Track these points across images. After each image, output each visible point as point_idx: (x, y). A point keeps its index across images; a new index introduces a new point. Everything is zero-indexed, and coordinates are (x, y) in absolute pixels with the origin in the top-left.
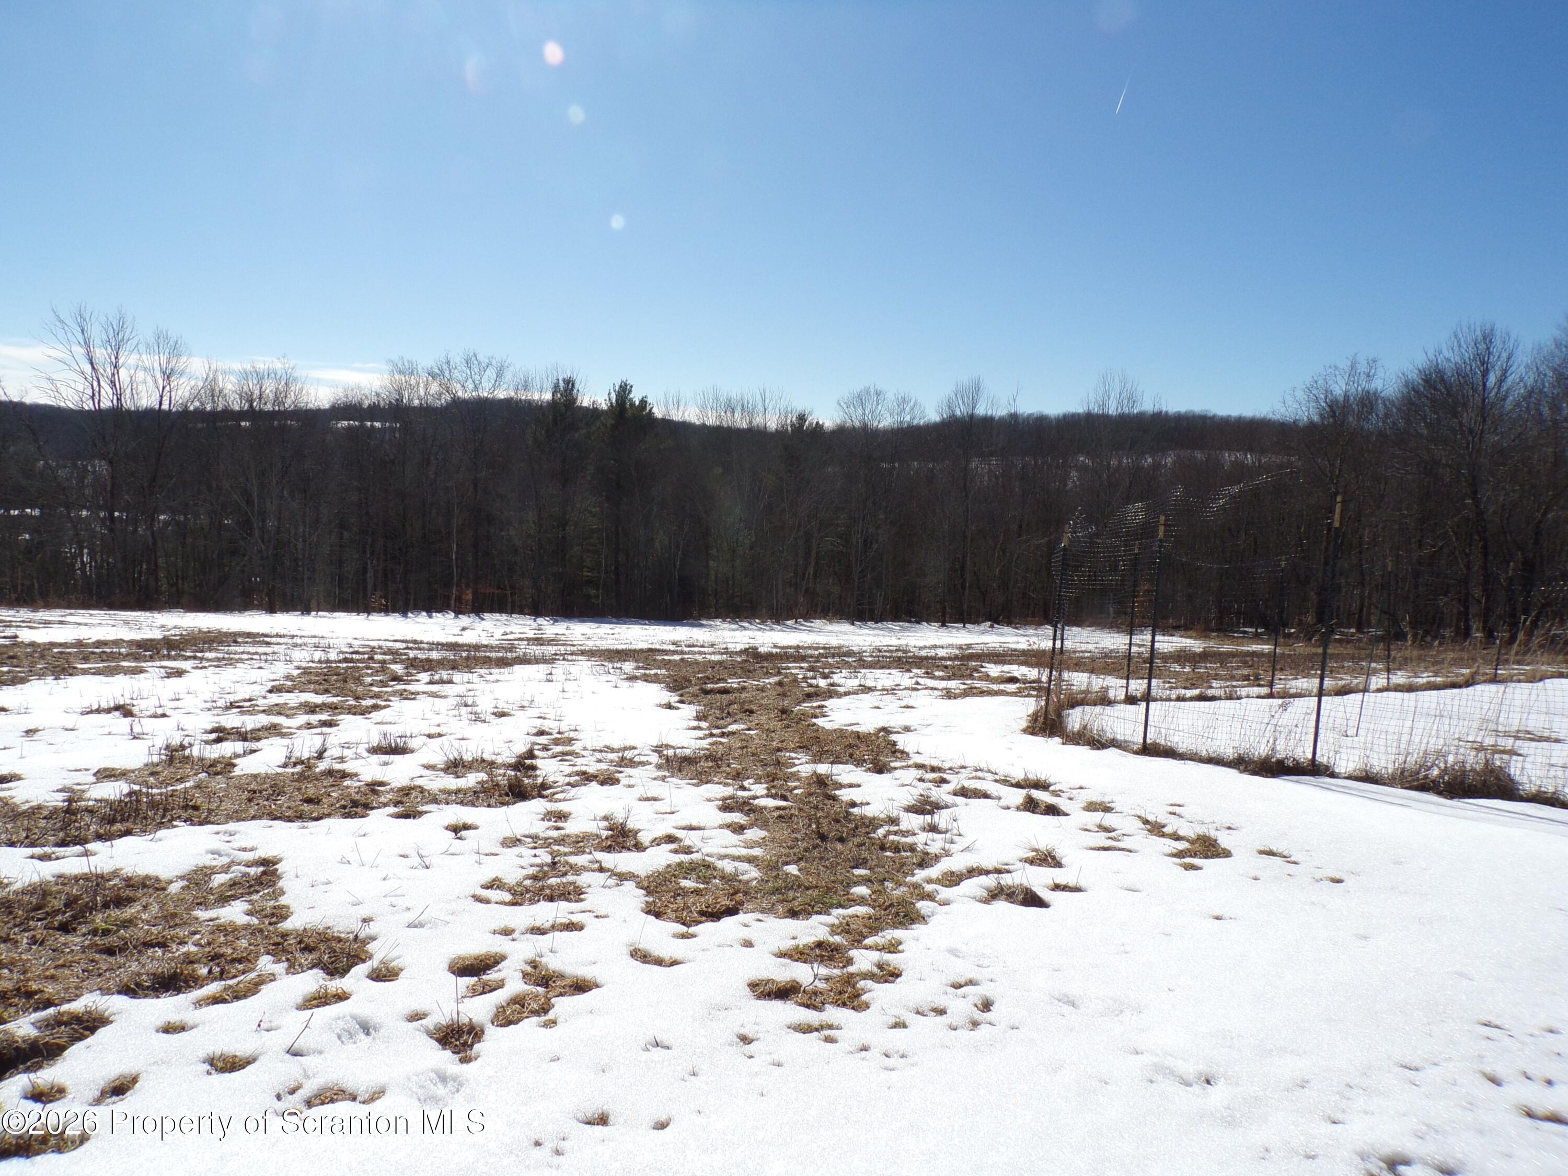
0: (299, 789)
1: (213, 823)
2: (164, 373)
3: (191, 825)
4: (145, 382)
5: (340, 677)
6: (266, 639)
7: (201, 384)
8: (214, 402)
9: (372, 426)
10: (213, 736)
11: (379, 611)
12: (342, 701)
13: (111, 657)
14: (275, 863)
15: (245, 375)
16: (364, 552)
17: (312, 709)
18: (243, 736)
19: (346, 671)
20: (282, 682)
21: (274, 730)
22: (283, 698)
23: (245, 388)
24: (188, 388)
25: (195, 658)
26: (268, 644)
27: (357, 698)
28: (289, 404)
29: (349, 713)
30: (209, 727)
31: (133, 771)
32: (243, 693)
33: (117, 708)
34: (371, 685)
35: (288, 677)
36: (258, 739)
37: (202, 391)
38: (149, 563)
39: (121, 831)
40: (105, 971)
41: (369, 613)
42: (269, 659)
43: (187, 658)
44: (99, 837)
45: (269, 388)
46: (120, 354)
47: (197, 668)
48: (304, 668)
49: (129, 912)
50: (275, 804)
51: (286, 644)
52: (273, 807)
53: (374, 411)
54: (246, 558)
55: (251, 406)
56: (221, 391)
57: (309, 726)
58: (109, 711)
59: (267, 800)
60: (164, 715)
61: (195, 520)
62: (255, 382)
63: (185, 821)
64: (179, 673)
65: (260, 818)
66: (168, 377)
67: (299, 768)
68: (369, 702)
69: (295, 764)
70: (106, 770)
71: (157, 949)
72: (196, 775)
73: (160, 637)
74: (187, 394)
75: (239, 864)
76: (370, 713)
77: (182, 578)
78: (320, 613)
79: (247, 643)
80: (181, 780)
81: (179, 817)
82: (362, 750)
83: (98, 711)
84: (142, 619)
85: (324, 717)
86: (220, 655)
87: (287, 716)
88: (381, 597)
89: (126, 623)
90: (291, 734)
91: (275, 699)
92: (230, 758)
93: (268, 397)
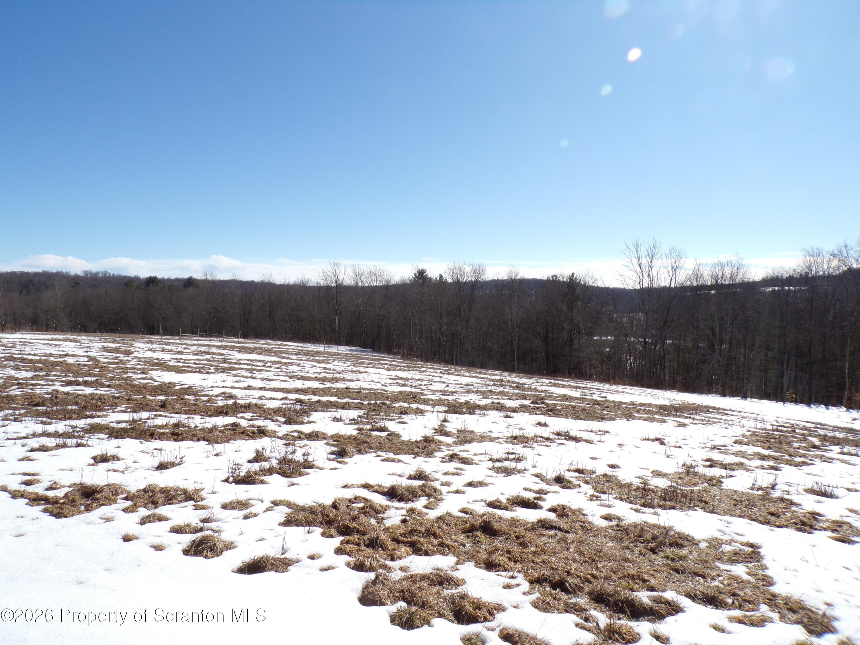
0: (764, 506)
1: (716, 513)
2: (673, 268)
3: (705, 511)
4: (664, 273)
5: (777, 440)
6: (725, 412)
7: (691, 272)
8: (697, 281)
9: (789, 289)
10: (708, 463)
11: (791, 402)
12: (780, 456)
13: (648, 412)
14: (758, 548)
15: (715, 265)
16: (783, 365)
17: (763, 458)
18: (725, 467)
19: (780, 438)
20: (741, 438)
21: (740, 466)
22: (744, 448)
23: (714, 273)
24: (685, 275)
25: (690, 418)
26: (727, 414)
27: (790, 455)
28: (738, 279)
29: (787, 464)
30: (705, 458)
31: (670, 475)
32: (719, 441)
33: (657, 439)
34: (799, 448)
35: (744, 436)
36: (733, 470)
37: (692, 276)
38: (661, 365)
39: (670, 506)
40: (677, 581)
41: (784, 402)
42: (731, 424)
43: (686, 418)
44: (660, 506)
45: (728, 272)
46: (653, 260)
47: (692, 423)
48: (752, 432)
49: (684, 552)
50: (751, 511)
51: (738, 416)
52: (750, 512)
53: (791, 280)
54: (711, 365)
55: (717, 282)
56: (701, 275)
57: (763, 468)
58: (653, 440)
59: (746, 508)
60: (680, 447)
61: (685, 343)
62: (720, 269)
63: (701, 509)
64: (684, 425)
65: (743, 517)
66: (675, 270)
67: (760, 492)
68: (798, 459)
69: (758, 489)
70: (657, 471)
71: (700, 578)
72: (703, 483)
73: (669, 404)
74: (684, 278)
75: (737, 542)
76: (801, 466)
77: (677, 374)
78: (753, 399)
79: (714, 412)
80: (695, 485)
81: (698, 506)
82: (801, 489)
83: (648, 439)
84: (658, 394)
85: (772, 463)
86: (703, 418)
87: (748, 459)
88: (792, 393)
89: (651, 395)
90: (752, 470)
91: (738, 448)
92: (719, 477)
93: (727, 277)
